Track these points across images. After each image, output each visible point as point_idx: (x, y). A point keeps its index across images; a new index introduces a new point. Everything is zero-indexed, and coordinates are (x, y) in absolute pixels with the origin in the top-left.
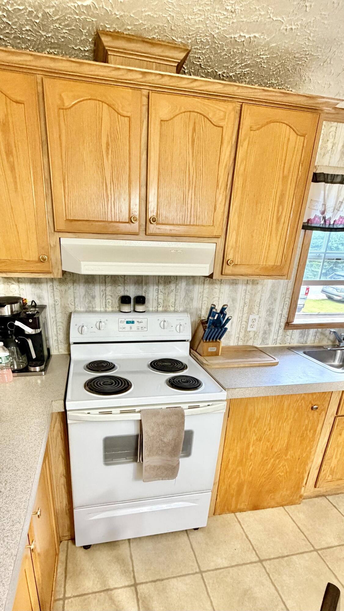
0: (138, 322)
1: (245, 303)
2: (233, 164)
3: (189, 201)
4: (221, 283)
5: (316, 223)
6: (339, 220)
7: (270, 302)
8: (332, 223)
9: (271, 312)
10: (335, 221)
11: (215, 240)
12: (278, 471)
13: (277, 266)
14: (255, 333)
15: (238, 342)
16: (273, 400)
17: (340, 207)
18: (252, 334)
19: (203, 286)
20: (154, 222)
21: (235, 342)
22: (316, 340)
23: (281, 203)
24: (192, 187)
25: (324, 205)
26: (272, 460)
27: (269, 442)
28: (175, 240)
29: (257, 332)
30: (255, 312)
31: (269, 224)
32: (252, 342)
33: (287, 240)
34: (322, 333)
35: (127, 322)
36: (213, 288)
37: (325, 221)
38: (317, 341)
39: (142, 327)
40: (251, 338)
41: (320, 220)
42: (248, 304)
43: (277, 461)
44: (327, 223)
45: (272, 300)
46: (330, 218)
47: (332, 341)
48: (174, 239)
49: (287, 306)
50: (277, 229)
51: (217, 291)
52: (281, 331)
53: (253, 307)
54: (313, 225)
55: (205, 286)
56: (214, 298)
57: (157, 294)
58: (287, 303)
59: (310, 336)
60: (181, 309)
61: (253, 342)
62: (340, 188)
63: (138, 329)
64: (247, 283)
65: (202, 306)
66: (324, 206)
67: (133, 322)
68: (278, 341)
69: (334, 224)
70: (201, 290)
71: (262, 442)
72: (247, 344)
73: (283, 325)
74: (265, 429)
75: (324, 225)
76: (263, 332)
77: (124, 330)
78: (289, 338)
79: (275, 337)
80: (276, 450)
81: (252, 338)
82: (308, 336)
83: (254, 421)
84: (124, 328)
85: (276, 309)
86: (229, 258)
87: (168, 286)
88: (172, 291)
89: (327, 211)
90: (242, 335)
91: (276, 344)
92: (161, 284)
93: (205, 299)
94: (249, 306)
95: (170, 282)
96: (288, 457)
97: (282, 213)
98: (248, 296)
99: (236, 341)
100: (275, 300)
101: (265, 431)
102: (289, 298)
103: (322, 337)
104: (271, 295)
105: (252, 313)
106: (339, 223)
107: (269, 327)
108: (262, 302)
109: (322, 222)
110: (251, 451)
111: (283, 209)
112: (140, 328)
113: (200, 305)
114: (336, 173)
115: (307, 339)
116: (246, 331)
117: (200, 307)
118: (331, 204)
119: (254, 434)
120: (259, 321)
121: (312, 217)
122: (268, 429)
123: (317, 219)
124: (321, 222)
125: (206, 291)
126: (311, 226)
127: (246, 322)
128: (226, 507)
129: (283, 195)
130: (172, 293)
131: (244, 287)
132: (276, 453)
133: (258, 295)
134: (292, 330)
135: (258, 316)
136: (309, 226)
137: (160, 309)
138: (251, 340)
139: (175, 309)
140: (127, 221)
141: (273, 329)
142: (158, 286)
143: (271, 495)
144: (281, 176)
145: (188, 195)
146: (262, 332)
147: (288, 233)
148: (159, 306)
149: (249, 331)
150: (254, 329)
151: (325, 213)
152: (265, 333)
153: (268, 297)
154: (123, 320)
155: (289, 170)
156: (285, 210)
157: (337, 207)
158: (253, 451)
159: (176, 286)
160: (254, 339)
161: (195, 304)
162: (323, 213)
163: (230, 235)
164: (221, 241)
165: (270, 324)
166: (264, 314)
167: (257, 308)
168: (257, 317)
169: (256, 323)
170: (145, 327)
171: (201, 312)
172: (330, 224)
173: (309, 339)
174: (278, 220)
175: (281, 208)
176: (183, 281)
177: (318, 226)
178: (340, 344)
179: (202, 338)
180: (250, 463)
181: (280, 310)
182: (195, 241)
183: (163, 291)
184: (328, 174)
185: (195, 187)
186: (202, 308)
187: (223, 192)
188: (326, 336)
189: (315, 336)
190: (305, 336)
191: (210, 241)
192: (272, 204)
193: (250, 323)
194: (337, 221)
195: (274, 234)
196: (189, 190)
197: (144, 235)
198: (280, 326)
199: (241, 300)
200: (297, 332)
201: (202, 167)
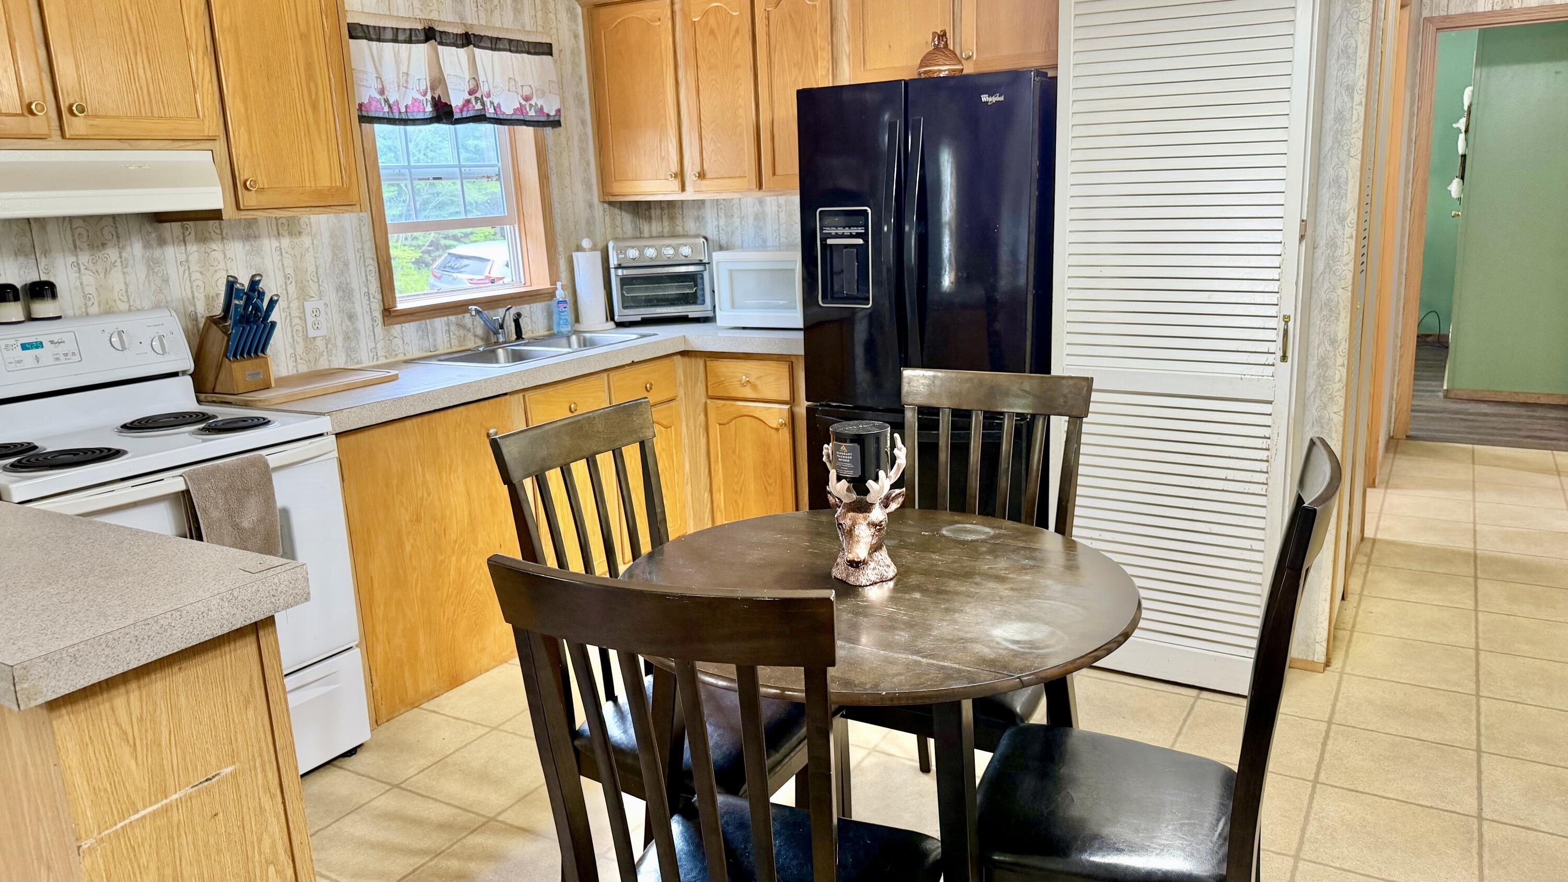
0: (52, 342)
1: (286, 277)
2: (207, 10)
3: (141, 72)
4: (223, 239)
5: (376, 111)
6: (413, 103)
7: (337, 271)
8: (403, 110)
9: (345, 292)
10: (406, 107)
11: (209, 145)
12: (472, 582)
13: (338, 189)
14: (328, 341)
15: (296, 366)
16: (417, 432)
17: (407, 81)
18: (320, 344)
19: (183, 248)
20: (82, 111)
21: (290, 367)
22: (452, 341)
23: (310, 77)
24: (141, 50)
25: (379, 78)
26: (454, 559)
27: (435, 521)
28: (129, 147)
29: (330, 338)
30: (313, 295)
31: (299, 114)
32: (327, 363)
33: (340, 142)
34: (461, 326)
35: (24, 347)
36: (209, 250)
37: (390, 107)
38: (455, 342)
39: (66, 355)
40: (321, 354)
41: (381, 104)
42: (292, 279)
43: (464, 560)
44: (394, 111)
45: (341, 266)
46: (397, 102)
47: (482, 339)
48: (125, 145)
49: (373, 275)
50: (317, 123)
51: (218, 255)
52: (379, 329)
53: (307, 284)
54: (372, 114)
55: (189, 248)
56: (216, 271)
57: (77, 275)
58: (371, 268)
59: (439, 332)
60: (146, 304)
61: (329, 361)
62: (396, 50)
63: (57, 359)
64: (279, 234)
65: (192, 292)
66: (379, 80)
67: (39, 345)
68: (381, 353)
69: (406, 112)
70: (182, 257)
71: (422, 525)
72: (318, 368)
73: (378, 315)
74: (420, 495)
75: (390, 114)
76: (342, 336)
77: (20, 366)
78: (398, 341)
79: (372, 345)
80: (454, 537)
81: (325, 353)
82: (434, 334)
83: (395, 482)
84: (19, 362)
85: (355, 285)
86: (246, 178)
87: (100, 254)
88: (114, 265)
89: (388, 89)
90: (300, 349)
91: (377, 359)
92: (81, 250)
93: (196, 276)
94: (296, 282)
95: (103, 245)
96: (480, 545)
97: (317, 94)
98: (288, 262)
99: (291, 365)
100: (346, 265)
101: (422, 499)
102: (373, 259)
103: (462, 332)
104: (334, 254)
105: (307, 298)
106: (416, 109)
107: (352, 323)
108: (321, 271)
109: (386, 109)
110: (408, 548)
111: (317, 87)
112: (62, 357)
113: (189, 291)
114: (381, 25)
115: (435, 340)
116: (306, 338)
117: (190, 296)
118: (390, 76)
119: (403, 511)
120: (327, 314)
121: (366, 101)
122: (425, 495)
123: (374, 103)
124: (383, 109)
125: (194, 257)
126: (369, 117)
127: (300, 318)
128: (397, 698)
129: (309, 66)
130: (114, 270)
131: (275, 243)
132: (455, 542)
133: (309, 257)
134: (399, 325)
135: (322, 302)
136: (365, 117)
137: (94, 310)
138: (322, 358)
139: (130, 306)
140: (19, 111)
141: (360, 325)
142: (77, 256)
143: (475, 641)
144: (297, 34)
145: (137, 63)
146: (340, 338)
147: (338, 129)
148: (89, 303)
149: (314, 338)
150: (323, 332)
151: (386, 92)
152: (347, 338)
153: (330, 260)
154: (12, 342)
155: (307, 22)
156: (320, 86)
157: (402, 81)
158: (413, 547)
159: (120, 253)
160: (330, 353)
161: (178, 289)
162: (382, 92)
163: (237, 136)
164: (220, 145)
165: (351, 317)
166: (331, 295)
167: (314, 286)
168: (320, 305)
169: (322, 318)
170: (73, 354)
171: (195, 306)
172: (400, 112)
173: (439, 341)
174: (315, 107)
175: (312, 86)
176: (133, 239)
177: (381, 115)
178: (498, 339)
179: (225, 355)
180: (415, 576)
181: (362, 285)
182: (168, 147)
183: (91, 265)
184: (368, 26)
185: (147, 49)
186: (193, 297)
187: (203, 58)
188: (469, 330)
189: (449, 331)
190: (430, 335)
191: (198, 147)
192: (295, 81)
193: (310, 319)
194: (411, 107)
195: (313, 128)
196: (136, 54)
197: (59, 138)
198: (372, 319)
199: (277, 271)
200: (410, 329)
201: (151, 15)
